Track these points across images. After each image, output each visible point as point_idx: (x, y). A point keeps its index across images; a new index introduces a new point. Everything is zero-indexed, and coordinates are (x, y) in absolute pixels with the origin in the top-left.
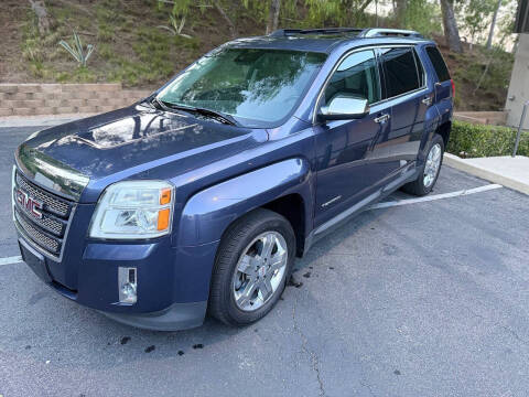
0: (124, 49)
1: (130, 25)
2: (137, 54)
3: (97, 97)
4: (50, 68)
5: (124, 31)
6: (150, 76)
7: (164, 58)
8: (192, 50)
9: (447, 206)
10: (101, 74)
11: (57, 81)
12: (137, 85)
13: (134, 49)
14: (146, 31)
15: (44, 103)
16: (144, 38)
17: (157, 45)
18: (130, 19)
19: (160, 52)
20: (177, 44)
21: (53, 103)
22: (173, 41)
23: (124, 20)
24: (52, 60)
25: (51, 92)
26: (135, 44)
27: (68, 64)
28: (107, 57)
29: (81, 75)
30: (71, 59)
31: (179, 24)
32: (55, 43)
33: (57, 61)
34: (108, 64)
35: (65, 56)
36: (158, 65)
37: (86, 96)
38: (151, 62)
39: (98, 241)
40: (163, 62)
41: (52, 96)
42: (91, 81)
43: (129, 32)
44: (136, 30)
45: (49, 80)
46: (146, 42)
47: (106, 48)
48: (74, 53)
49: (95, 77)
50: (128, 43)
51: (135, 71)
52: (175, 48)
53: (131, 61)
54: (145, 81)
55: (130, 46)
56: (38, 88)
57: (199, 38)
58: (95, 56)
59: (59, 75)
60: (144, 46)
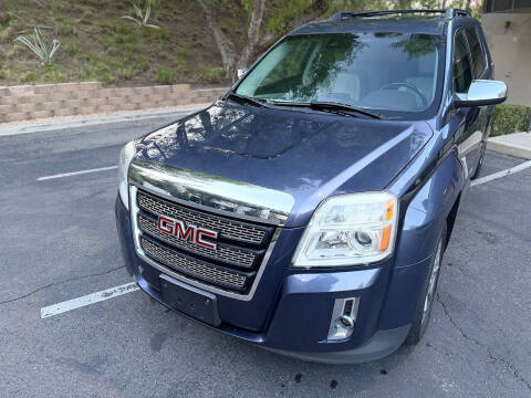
0: (88, 43)
1: (89, 17)
2: (106, 48)
3: (76, 98)
4: (11, 67)
5: (83, 22)
6: (127, 72)
7: (135, 51)
8: (162, 41)
10: (71, 72)
11: (23, 82)
12: (113, 82)
13: (100, 42)
14: (109, 23)
15: (15, 108)
16: (109, 30)
17: (125, 37)
18: (88, 10)
19: (128, 45)
20: (145, 36)
21: (25, 107)
22: (141, 33)
23: (81, 12)
24: (11, 58)
25: (22, 95)
26: (99, 37)
27: (29, 62)
28: (72, 53)
29: (48, 74)
30: (32, 57)
31: (144, 14)
32: (10, 40)
33: (16, 60)
34: (75, 61)
35: (26, 53)
36: (131, 60)
37: (63, 97)
38: (122, 55)
40: (136, 56)
41: (24, 100)
42: (62, 80)
43: (90, 24)
44: (96, 22)
45: (14, 81)
46: (110, 35)
47: (70, 43)
48: (37, 51)
49: (65, 75)
50: (91, 35)
51: (108, 67)
52: (143, 40)
53: (99, 56)
54: (121, 77)
55: (95, 39)
56: (7, 92)
57: (167, 29)
58: (58, 53)
59: (23, 76)
60: (111, 40)
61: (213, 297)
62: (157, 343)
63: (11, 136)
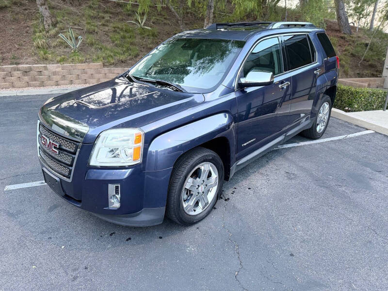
0: (103, 38)
1: (107, 21)
2: (113, 42)
3: (86, 73)
4: (53, 53)
5: (104, 25)
6: (123, 57)
7: (132, 44)
8: (152, 37)
9: (333, 146)
10: (88, 56)
11: (58, 62)
12: (113, 64)
13: (111, 38)
14: (119, 25)
15: (49, 78)
16: (118, 30)
17: (127, 35)
18: (107, 17)
19: (128, 40)
20: (141, 34)
21: (56, 78)
22: (138, 32)
23: (103, 18)
24: (54, 47)
25: (54, 70)
26: (111, 35)
27: (65, 50)
28: (92, 44)
29: (74, 58)
30: (67, 46)
31: (142, 19)
32: (55, 36)
33: (57, 48)
34: (93, 49)
35: (63, 44)
36: (128, 49)
37: (79, 72)
38: (123, 47)
39: (95, 168)
40: (131, 47)
41: (55, 73)
42: (82, 62)
43: (107, 26)
44: (111, 24)
45: (52, 61)
46: (119, 33)
47: (91, 38)
48: (69, 42)
49: (84, 58)
50: (106, 34)
51: (112, 54)
52: (140, 37)
53: (109, 47)
54: (119, 61)
55: (108, 36)
56: (46, 68)
57: (157, 29)
58: (83, 44)
59: (59, 58)
60: (118, 36)
61: (57, 179)
62: (51, 210)
63: (43, 95)
